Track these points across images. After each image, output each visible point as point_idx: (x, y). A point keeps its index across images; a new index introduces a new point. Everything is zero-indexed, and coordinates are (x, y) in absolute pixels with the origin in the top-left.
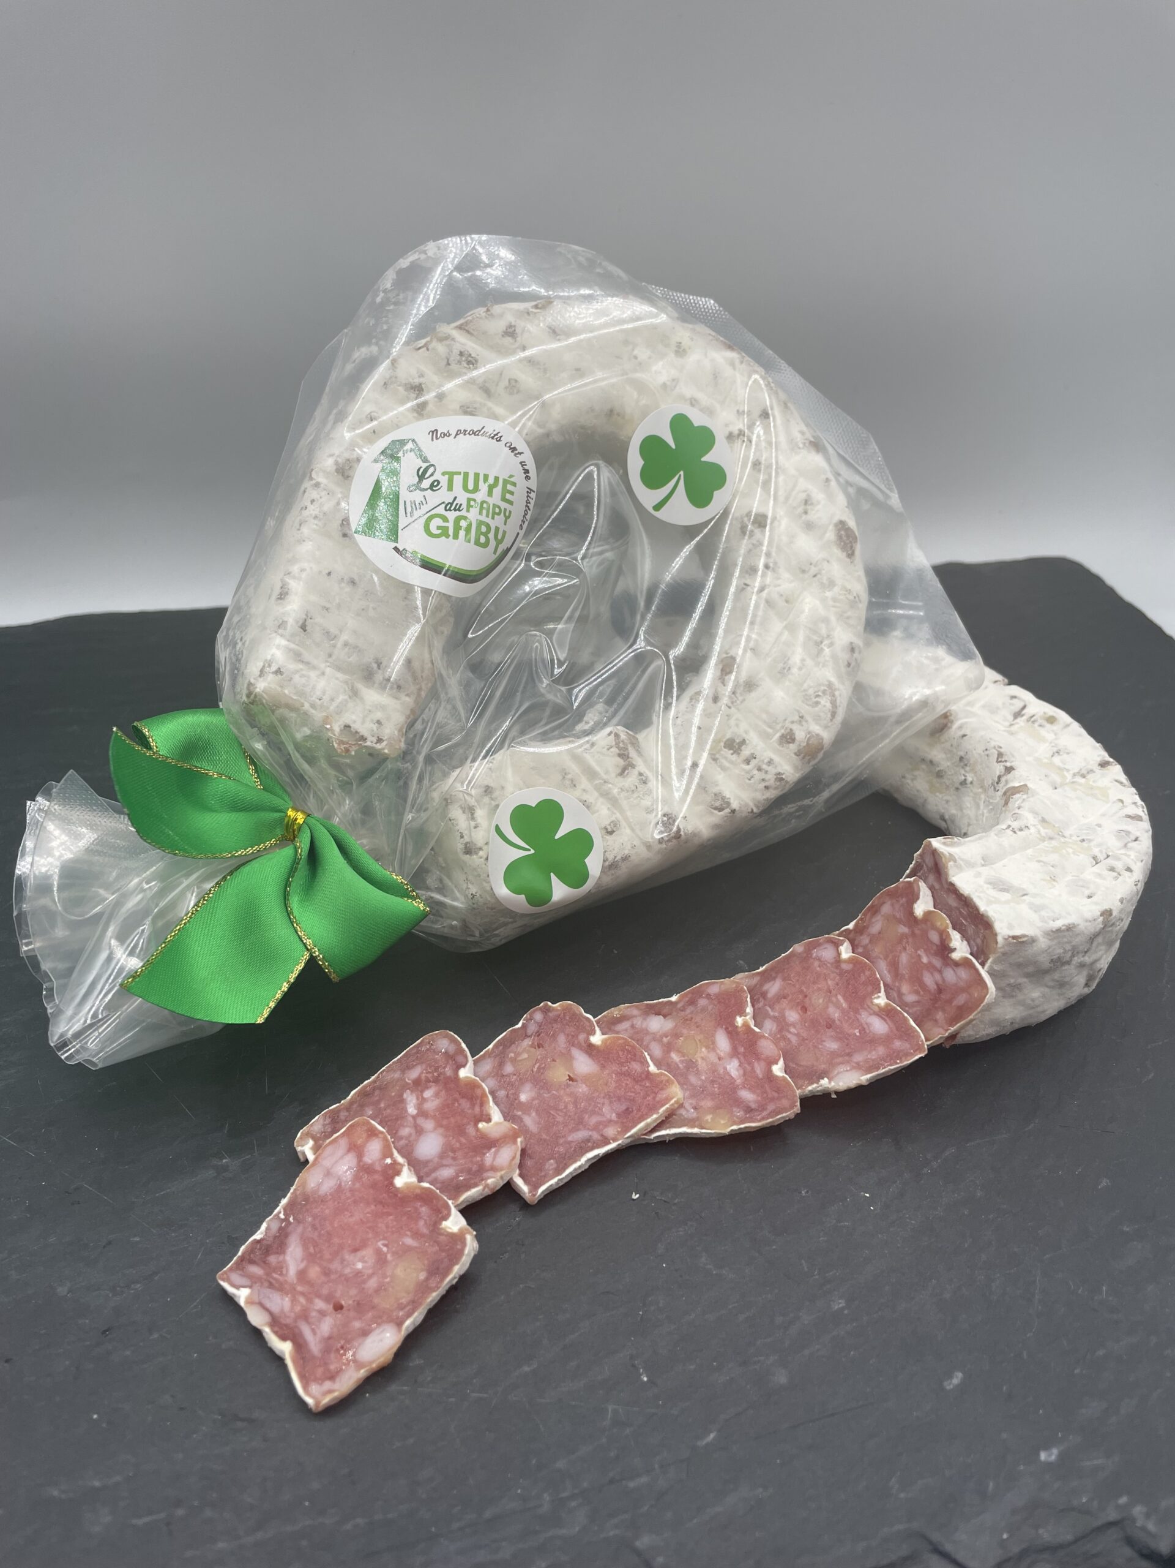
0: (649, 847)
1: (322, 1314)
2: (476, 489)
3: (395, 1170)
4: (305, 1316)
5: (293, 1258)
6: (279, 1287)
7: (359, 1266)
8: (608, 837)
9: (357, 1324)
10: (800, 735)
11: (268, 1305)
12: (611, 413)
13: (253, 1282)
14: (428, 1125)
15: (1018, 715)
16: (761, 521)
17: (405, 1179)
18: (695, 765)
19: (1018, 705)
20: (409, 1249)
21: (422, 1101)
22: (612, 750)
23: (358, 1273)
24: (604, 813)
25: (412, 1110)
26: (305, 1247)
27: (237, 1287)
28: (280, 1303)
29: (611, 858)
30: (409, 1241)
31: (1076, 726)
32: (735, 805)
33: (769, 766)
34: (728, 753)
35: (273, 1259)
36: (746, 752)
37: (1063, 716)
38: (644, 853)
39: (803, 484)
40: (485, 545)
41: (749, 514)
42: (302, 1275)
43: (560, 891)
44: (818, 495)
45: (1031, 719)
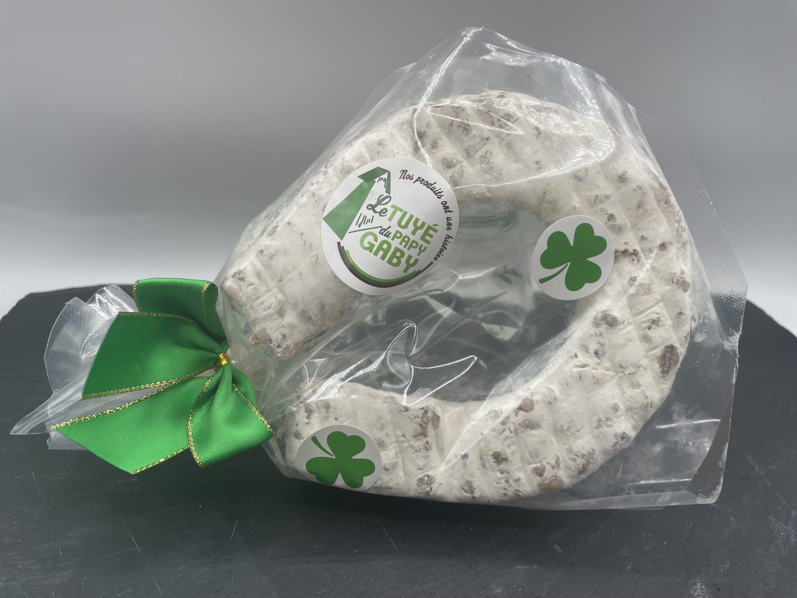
2: (406, 226)
8: (385, 472)
10: (549, 473)
22: (417, 419)
29: (379, 483)
32: (477, 493)
33: (515, 482)
34: (492, 460)
36: (504, 466)
38: (404, 490)
40: (397, 265)
43: (340, 483)
44: (666, 321)
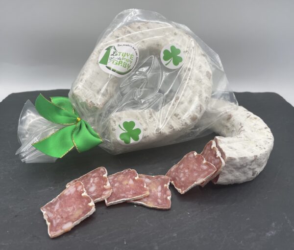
0: (154, 134)
1: (58, 218)
2: (125, 56)
3: (83, 192)
4: (55, 218)
5: (57, 207)
6: (52, 212)
7: (69, 210)
8: (145, 131)
9: (65, 221)
10: (192, 115)
11: (49, 215)
12: (158, 45)
13: (47, 210)
14: (93, 185)
15: (248, 117)
16: (189, 69)
17: (85, 194)
18: (167, 119)
19: (248, 115)
20: (80, 208)
21: (94, 180)
22: (148, 113)
23: (68, 211)
24: (144, 126)
25: (91, 182)
26: (60, 205)
27: (44, 211)
28: (51, 215)
29: (144, 135)
30: (81, 206)
31: (261, 120)
32: (175, 128)
33: (184, 120)
34: (175, 117)
35: (53, 207)
36: (179, 117)
37: (259, 118)
38: (152, 135)
39: (200, 63)
40: (125, 67)
41: (187, 68)
42: (57, 210)
43: (132, 141)
44: (203, 65)
45: (251, 118)
